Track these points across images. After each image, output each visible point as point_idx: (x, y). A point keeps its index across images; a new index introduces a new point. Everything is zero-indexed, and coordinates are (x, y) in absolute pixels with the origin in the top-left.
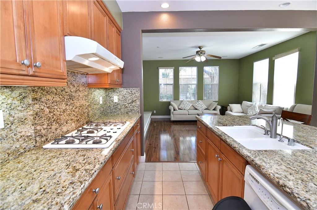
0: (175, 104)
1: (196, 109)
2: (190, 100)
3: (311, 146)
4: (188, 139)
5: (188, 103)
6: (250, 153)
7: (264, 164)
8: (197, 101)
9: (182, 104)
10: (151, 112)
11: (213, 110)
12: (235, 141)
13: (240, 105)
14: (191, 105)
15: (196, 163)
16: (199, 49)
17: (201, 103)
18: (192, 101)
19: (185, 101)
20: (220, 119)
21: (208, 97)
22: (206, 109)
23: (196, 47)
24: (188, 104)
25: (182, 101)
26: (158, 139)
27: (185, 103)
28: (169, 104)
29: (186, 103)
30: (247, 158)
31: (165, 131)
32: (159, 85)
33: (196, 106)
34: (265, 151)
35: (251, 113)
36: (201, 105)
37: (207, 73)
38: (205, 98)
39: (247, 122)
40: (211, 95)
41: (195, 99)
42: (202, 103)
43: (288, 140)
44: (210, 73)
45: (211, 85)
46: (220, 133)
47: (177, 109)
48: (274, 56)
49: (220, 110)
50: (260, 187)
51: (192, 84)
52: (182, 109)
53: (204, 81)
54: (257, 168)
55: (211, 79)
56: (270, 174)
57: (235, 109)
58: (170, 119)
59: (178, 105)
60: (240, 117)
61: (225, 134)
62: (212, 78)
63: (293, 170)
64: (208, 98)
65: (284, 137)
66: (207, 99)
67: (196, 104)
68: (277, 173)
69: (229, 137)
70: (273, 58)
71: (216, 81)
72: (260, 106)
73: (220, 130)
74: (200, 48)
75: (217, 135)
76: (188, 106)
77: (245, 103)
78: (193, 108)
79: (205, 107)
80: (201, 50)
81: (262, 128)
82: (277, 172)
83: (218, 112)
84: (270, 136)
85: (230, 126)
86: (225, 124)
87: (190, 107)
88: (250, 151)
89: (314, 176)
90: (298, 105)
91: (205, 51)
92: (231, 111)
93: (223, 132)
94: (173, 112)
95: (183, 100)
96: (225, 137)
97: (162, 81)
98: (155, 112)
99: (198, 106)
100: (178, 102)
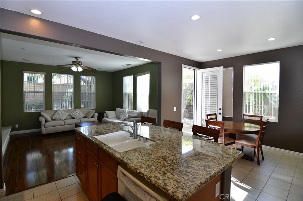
0: (47, 115)
1: (74, 118)
2: (66, 109)
3: (155, 140)
4: (64, 151)
5: (63, 112)
6: (120, 155)
7: (129, 161)
8: (74, 110)
9: (56, 113)
10: (11, 127)
11: (91, 118)
12: (110, 148)
13: (114, 111)
14: (67, 114)
15: (76, 176)
16: (75, 60)
17: (78, 111)
18: (68, 110)
19: (61, 110)
20: (97, 128)
21: (86, 104)
22: (84, 117)
23: (72, 57)
24: (63, 114)
25: (56, 111)
26: (23, 160)
27: (60, 113)
28: (39, 114)
29: (62, 113)
30: (118, 160)
31: (33, 149)
32: (24, 92)
33: (74, 115)
34: (130, 151)
35: (123, 118)
36: (79, 114)
37: (84, 81)
38: (82, 106)
39: (119, 128)
40: (89, 103)
41: (72, 108)
42: (80, 112)
43: (143, 139)
44: (87, 81)
45: (89, 94)
46: (98, 143)
47: (51, 121)
48: (136, 75)
49: (97, 117)
50: (127, 179)
51: (68, 92)
52: (56, 119)
53: (81, 89)
54: (125, 166)
55: (88, 87)
56: (132, 168)
57: (110, 116)
58: (41, 132)
59: (52, 115)
60: (114, 124)
61: (102, 142)
62: (90, 87)
63: (145, 160)
64: (86, 106)
65: (141, 137)
66: (84, 107)
67: (74, 113)
68: (136, 166)
69: (106, 144)
70: (136, 76)
71: (93, 90)
72: (129, 112)
73: (97, 140)
74: (76, 58)
75: (95, 145)
76: (64, 115)
77: (118, 109)
78: (69, 117)
79: (82, 115)
80: (78, 60)
81: (129, 132)
82: (136, 164)
83: (96, 119)
84: (133, 137)
85: (106, 134)
86: (102, 133)
87: (66, 117)
88: (120, 153)
89: (155, 161)
90: (151, 110)
91: (82, 62)
92: (107, 117)
93: (100, 141)
94: (44, 124)
95: (57, 109)
96: (102, 145)
97: (27, 87)
98: (17, 126)
99: (75, 115)
100: (51, 112)
